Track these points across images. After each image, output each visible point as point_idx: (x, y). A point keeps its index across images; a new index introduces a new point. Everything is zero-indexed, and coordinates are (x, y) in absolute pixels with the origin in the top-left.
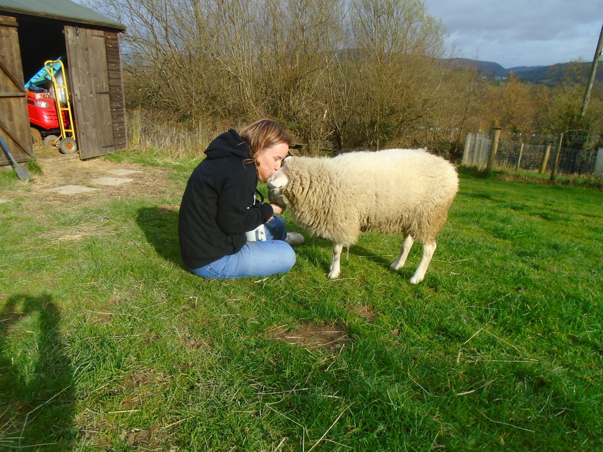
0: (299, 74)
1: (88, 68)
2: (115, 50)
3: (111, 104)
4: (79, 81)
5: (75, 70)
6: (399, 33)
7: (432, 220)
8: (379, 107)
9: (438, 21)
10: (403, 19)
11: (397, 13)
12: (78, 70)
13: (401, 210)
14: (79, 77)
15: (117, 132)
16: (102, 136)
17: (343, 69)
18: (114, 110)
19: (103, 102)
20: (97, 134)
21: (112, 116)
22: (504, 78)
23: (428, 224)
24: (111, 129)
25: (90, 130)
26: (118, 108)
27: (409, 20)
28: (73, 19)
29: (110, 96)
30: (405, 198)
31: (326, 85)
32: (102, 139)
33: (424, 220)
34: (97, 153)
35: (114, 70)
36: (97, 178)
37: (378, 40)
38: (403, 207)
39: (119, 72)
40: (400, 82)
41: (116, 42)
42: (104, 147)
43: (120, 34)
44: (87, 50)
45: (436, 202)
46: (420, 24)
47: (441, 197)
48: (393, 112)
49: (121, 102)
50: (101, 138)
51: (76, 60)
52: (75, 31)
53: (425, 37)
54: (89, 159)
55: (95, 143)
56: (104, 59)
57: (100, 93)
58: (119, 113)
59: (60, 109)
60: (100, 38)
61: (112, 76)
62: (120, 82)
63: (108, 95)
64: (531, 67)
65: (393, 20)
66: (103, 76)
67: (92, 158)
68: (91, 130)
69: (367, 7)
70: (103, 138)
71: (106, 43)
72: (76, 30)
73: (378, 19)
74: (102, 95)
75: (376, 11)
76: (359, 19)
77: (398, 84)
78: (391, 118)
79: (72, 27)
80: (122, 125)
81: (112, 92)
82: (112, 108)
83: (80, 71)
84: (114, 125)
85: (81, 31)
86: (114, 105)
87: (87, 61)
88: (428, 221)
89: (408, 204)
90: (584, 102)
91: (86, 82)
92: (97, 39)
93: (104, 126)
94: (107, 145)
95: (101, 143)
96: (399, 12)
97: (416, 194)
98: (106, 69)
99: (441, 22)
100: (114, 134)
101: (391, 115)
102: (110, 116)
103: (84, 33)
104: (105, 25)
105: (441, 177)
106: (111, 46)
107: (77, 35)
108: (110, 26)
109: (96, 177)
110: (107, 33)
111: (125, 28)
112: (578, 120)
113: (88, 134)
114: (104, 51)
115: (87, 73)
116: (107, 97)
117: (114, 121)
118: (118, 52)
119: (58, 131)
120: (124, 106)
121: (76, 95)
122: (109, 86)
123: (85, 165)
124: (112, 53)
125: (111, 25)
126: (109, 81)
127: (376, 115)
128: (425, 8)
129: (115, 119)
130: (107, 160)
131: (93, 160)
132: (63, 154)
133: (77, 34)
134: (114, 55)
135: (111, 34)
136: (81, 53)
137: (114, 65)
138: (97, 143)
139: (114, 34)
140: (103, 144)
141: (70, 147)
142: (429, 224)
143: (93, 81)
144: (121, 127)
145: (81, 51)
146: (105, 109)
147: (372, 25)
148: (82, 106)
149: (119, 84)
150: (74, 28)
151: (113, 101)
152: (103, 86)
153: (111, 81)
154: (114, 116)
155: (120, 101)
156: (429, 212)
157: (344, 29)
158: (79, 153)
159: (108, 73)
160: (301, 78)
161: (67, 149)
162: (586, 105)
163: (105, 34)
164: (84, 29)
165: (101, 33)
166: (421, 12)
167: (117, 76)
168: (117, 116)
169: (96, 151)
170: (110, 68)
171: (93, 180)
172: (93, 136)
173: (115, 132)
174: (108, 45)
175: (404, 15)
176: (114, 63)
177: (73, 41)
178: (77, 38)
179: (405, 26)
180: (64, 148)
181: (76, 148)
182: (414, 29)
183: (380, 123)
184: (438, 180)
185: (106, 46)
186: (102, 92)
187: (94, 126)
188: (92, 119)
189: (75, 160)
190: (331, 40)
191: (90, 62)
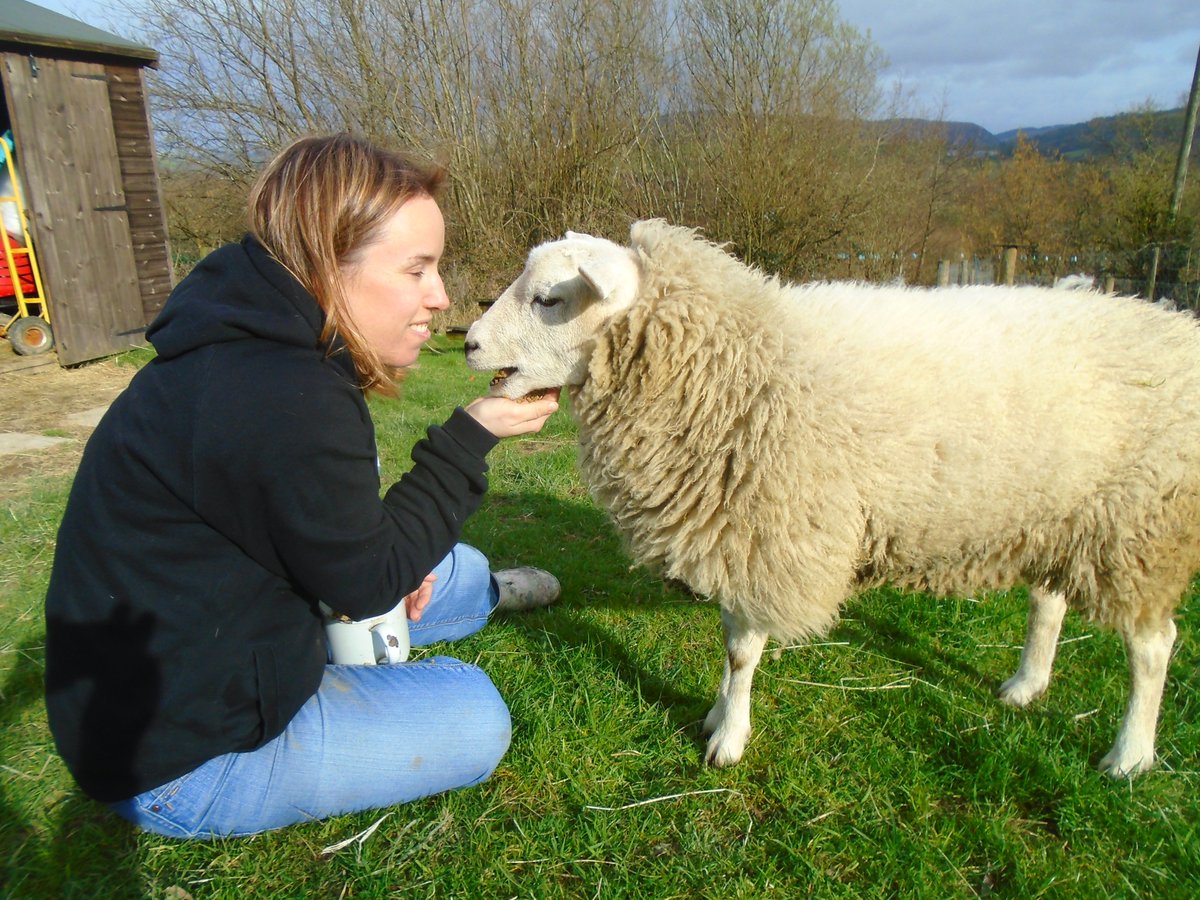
0: (579, 157)
1: (68, 152)
2: (136, 108)
3: (132, 233)
4: (46, 181)
5: (34, 156)
6: (782, 64)
7: (1156, 556)
8: (749, 217)
9: (864, 35)
10: (789, 36)
11: (777, 22)
12: (41, 160)
13: (1021, 517)
14: (45, 173)
15: (151, 297)
16: (113, 309)
17: (670, 144)
18: (142, 246)
19: (112, 231)
20: (100, 304)
21: (138, 262)
22: (992, 153)
23: (1138, 573)
24: (136, 291)
25: (81, 297)
26: (149, 242)
27: (803, 35)
28: (18, 35)
29: (130, 216)
30: (1045, 471)
31: (637, 180)
32: (114, 315)
33: (1121, 556)
34: (103, 348)
35: (134, 155)
36: (85, 409)
37: (739, 82)
38: (1032, 506)
39: (147, 160)
40: (791, 162)
41: (135, 89)
42: (121, 334)
43: (145, 73)
44: (61, 108)
45: (1164, 480)
46: (827, 42)
47: (1183, 458)
48: (779, 226)
49: (157, 229)
50: (110, 313)
51: (35, 132)
52: (28, 65)
53: (838, 69)
54: (84, 363)
55: (98, 326)
56: (109, 131)
57: (101, 210)
58: (156, 253)
59: (9, 252)
60: (95, 81)
61: (130, 168)
62: (152, 183)
63: (124, 213)
64: (1043, 129)
65: (768, 38)
66: (109, 169)
67: (92, 362)
68: (85, 296)
69: (713, 14)
70: (117, 313)
71: (110, 92)
72: (32, 62)
73: (738, 37)
74: (108, 213)
75: (733, 21)
76: (699, 39)
77: (786, 167)
78: (775, 238)
79: (17, 57)
80: (164, 282)
81: (133, 206)
82: (135, 243)
83: (48, 158)
84: (145, 282)
85: (42, 63)
86: (141, 235)
87: (65, 134)
88: (1141, 561)
89: (1054, 493)
90: (1175, 185)
91: (66, 187)
92: (89, 84)
93: (119, 286)
94: (128, 330)
95: (112, 326)
96: (781, 21)
97: (1087, 455)
98: (114, 153)
99: (869, 37)
100: (144, 302)
101: (775, 232)
102: (133, 262)
103: (51, 69)
104: (105, 50)
105: (1179, 382)
106: (123, 99)
107: (34, 74)
108: (116, 53)
109: (83, 406)
110: (111, 69)
111: (155, 57)
112: (1166, 221)
113: (77, 306)
114: (107, 111)
115: (66, 163)
116: (122, 219)
117: (145, 273)
118: (142, 112)
119: (11, 304)
120: (166, 238)
121: (40, 215)
122: (126, 191)
123: (72, 380)
124: (129, 117)
125: (118, 49)
126: (124, 180)
127: (743, 236)
128: (836, 9)
129: (146, 268)
130: (127, 364)
131: (93, 367)
132: (20, 355)
133: (34, 71)
134: (135, 120)
135: (123, 70)
136: (47, 116)
137: (134, 143)
138: (101, 325)
139: (130, 71)
140: (117, 327)
141: (37, 339)
142: (1145, 571)
143: (83, 181)
144: (162, 285)
145: (46, 111)
146: (118, 245)
147: (727, 51)
148: (57, 242)
149: (149, 187)
150: (26, 58)
151: (139, 226)
152: (108, 194)
153: (130, 181)
154: (141, 261)
155: (155, 226)
156: (1141, 522)
157: (669, 61)
158: (56, 352)
159: (122, 163)
160: (582, 166)
161: (29, 343)
162: (1180, 190)
163: (106, 71)
164: (51, 61)
165: (98, 69)
166: (826, 18)
167: (143, 169)
168: (149, 261)
169: (100, 344)
170: (123, 149)
171: (71, 416)
172: (91, 309)
173: (146, 298)
174: (116, 97)
175: (792, 25)
176: (134, 138)
177: (24, 88)
178: (35, 80)
179: (796, 49)
180: (21, 342)
181: (50, 339)
182: (814, 52)
183: (755, 251)
184: (1169, 391)
185: (111, 101)
186: (107, 205)
187: (93, 287)
188: (85, 272)
189: (48, 368)
190: (642, 84)
191: (73, 139)
